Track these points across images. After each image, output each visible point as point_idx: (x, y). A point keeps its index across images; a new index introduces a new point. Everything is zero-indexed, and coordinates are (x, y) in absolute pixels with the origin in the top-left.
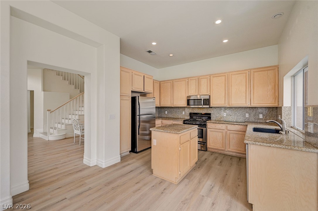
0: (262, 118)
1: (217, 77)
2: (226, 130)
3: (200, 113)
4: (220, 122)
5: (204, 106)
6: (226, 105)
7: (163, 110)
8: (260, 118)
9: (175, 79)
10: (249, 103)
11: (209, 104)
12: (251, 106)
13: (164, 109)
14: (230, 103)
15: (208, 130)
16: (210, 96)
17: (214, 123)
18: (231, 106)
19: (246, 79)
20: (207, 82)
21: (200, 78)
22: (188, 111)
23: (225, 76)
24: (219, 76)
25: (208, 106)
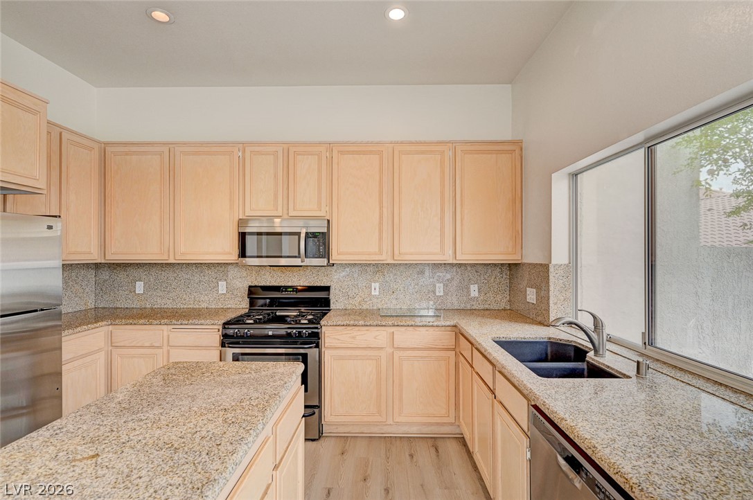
0: (477, 295)
1: (353, 153)
2: (390, 350)
3: (290, 284)
4: (371, 322)
5: (308, 262)
6: (383, 257)
7: (122, 276)
8: (472, 295)
9: (185, 144)
10: (451, 252)
11: (326, 254)
12: (455, 262)
13: (131, 271)
14: (396, 252)
15: (328, 356)
16: (329, 221)
17: (349, 325)
18: (399, 259)
19: (443, 172)
20: (320, 171)
21: (292, 150)
22: (242, 281)
23: (380, 153)
24: (358, 153)
25: (324, 262)
